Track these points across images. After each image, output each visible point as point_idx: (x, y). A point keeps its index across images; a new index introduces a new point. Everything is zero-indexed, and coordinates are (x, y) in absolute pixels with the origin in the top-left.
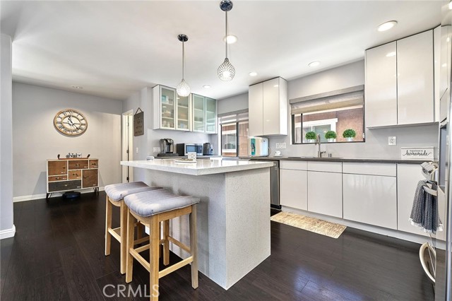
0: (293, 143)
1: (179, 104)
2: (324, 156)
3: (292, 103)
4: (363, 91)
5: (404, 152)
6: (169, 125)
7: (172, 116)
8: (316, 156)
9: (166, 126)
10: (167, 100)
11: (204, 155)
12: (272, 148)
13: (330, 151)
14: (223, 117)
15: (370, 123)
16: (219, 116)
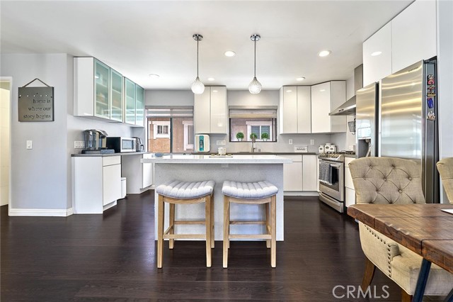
0: (230, 141)
1: (113, 88)
2: (255, 151)
3: (230, 109)
4: (276, 110)
5: (296, 148)
6: (102, 111)
7: (107, 101)
8: (250, 151)
9: (99, 113)
10: (101, 79)
11: (137, 151)
12: (213, 145)
13: (259, 148)
14: (150, 110)
15: (281, 131)
16: (147, 108)
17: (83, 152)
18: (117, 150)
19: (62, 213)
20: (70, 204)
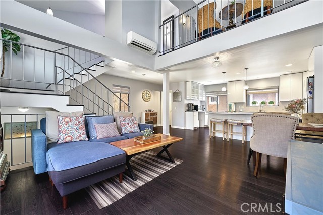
0: (247, 106)
1: (196, 89)
2: (262, 111)
4: (278, 88)
8: (259, 111)
11: (203, 111)
12: (237, 108)
16: (206, 93)
17: (188, 110)
18: (197, 110)
19: (183, 128)
20: (185, 126)
